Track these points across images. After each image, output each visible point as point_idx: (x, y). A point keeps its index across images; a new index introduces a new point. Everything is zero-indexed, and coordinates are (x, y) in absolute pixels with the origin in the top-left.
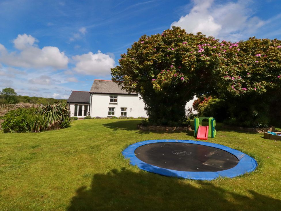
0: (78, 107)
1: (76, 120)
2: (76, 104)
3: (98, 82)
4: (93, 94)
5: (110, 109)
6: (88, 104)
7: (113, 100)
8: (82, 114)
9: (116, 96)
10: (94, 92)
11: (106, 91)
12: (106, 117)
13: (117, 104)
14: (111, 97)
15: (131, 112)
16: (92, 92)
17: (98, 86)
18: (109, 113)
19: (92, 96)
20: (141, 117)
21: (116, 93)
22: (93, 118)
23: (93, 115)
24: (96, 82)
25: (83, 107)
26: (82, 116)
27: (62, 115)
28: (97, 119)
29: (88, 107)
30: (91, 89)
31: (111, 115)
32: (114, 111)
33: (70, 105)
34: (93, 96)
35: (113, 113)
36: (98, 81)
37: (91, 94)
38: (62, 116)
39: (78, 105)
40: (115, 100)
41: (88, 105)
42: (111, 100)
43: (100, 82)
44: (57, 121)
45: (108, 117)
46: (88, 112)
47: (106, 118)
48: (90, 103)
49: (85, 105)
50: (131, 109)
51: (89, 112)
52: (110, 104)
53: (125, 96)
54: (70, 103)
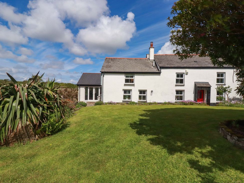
0: (89, 90)
1: (85, 106)
2: (86, 86)
3: (110, 61)
4: (105, 74)
5: (125, 91)
6: (99, 86)
7: (129, 81)
8: (93, 98)
9: (132, 76)
10: (106, 71)
11: (120, 70)
12: (121, 102)
13: (134, 85)
14: (126, 77)
15: (151, 95)
16: (103, 71)
17: (110, 64)
18: (125, 97)
19: (103, 76)
20: (167, 102)
21: (133, 71)
22: (106, 104)
23: (105, 100)
24: (107, 60)
25: (94, 90)
26: (92, 99)
27: (41, 106)
28: (111, 105)
29: (99, 90)
30: (102, 68)
31: (127, 100)
32: (131, 94)
33: (81, 88)
34: (105, 76)
35: (129, 97)
36: (109, 59)
37: (103, 74)
38: (41, 109)
39: (89, 88)
40: (132, 81)
41: (99, 88)
42: (127, 81)
43: (112, 60)
44: (28, 123)
45: (123, 101)
46: (99, 95)
47: (121, 104)
48: (102, 84)
49: (95, 87)
50: (152, 91)
51: (101, 96)
52: (125, 85)
53: (144, 75)
54: (79, 85)
